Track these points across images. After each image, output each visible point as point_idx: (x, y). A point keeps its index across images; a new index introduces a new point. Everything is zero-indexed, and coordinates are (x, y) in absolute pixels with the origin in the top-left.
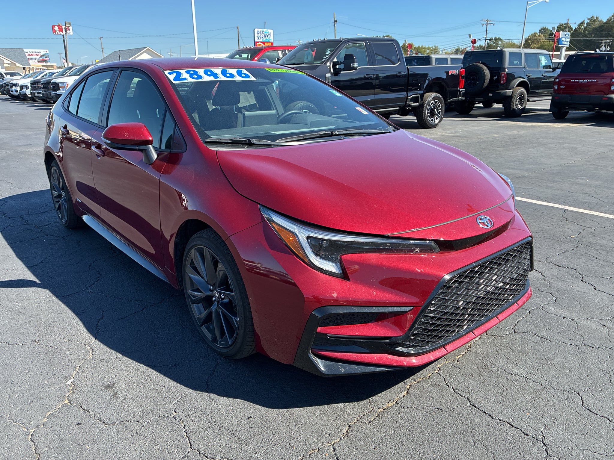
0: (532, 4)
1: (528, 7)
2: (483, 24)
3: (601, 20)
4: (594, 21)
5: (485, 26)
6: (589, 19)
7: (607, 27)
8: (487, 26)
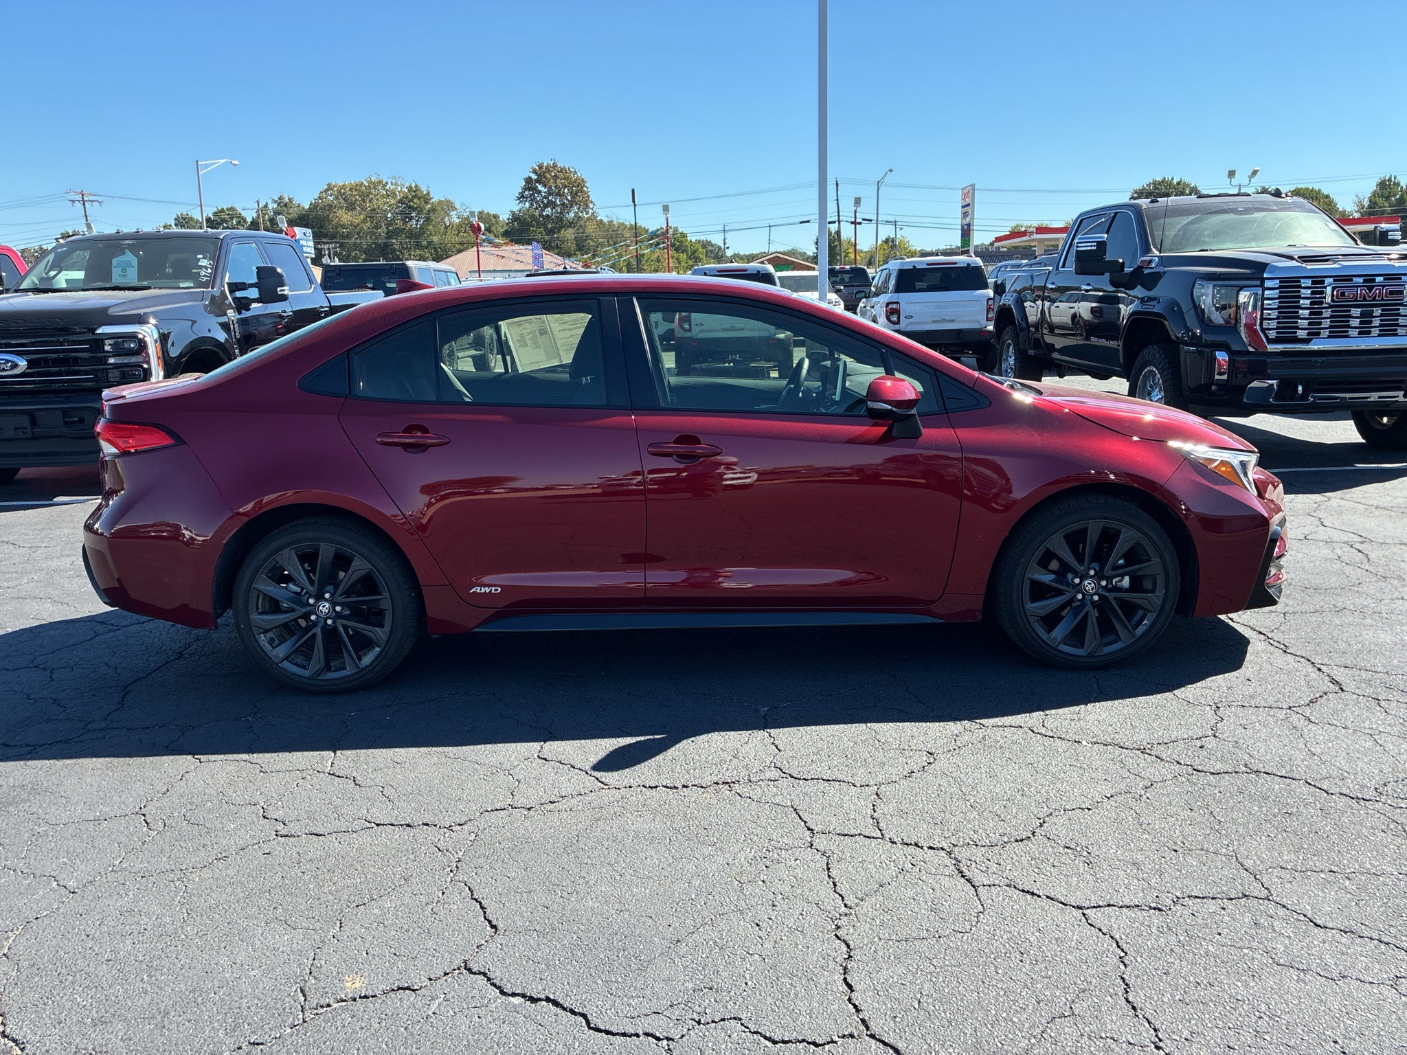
0: (207, 166)
1: (200, 173)
2: (74, 201)
3: (299, 205)
4: (285, 205)
5: (79, 205)
6: (276, 201)
7: (313, 218)
8: (84, 204)
